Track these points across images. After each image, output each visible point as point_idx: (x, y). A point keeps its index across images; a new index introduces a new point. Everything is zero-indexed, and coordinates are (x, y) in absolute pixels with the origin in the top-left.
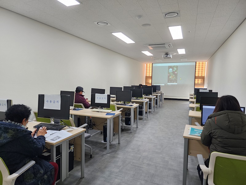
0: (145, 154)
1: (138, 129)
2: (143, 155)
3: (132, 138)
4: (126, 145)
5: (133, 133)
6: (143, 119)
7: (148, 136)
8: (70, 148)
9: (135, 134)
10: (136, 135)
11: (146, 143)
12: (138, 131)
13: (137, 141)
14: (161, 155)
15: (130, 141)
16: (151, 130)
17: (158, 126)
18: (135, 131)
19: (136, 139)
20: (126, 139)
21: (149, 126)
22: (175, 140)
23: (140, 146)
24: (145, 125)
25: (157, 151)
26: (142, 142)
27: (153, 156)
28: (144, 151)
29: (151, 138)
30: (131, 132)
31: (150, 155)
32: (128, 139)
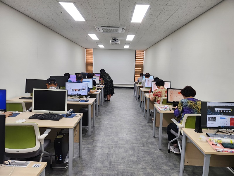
0: (121, 167)
1: (95, 129)
2: (120, 171)
3: (94, 144)
4: (91, 158)
5: (92, 136)
7: (111, 137)
10: (97, 138)
11: (114, 148)
12: (96, 132)
14: (140, 165)
15: (93, 150)
16: (111, 128)
17: (115, 121)
18: (93, 132)
20: (87, 148)
21: (106, 123)
22: (143, 139)
23: (108, 155)
24: (100, 121)
25: (132, 159)
26: (109, 148)
27: (132, 169)
28: (118, 163)
29: (116, 140)
30: (89, 135)
31: (128, 169)
32: (89, 146)
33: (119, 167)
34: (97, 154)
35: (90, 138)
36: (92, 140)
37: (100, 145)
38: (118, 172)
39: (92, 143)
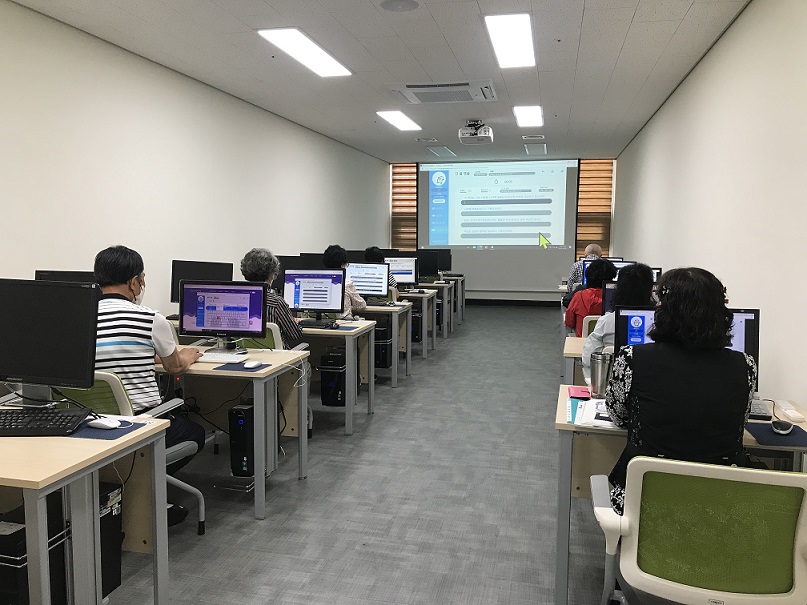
0: (409, 509)
1: (374, 419)
2: (402, 515)
3: (353, 454)
4: (332, 484)
5: (355, 436)
6: (390, 379)
7: (413, 443)
8: (104, 501)
9: (363, 437)
10: (368, 442)
12: (373, 428)
13: (372, 463)
14: (470, 509)
15: (346, 468)
16: (426, 419)
17: (451, 403)
18: (362, 431)
19: (367, 456)
20: (330, 461)
21: (416, 405)
22: (517, 452)
23: (385, 480)
24: (400, 401)
25: (453, 493)
26: (394, 465)
27: (441, 514)
28: (405, 500)
29: (426, 450)
30: (347, 432)
31: (428, 513)
32: (337, 458)
33: (406, 507)
34: (352, 476)
35: (348, 439)
36: (351, 446)
37: (371, 459)
38: (394, 518)
39: (350, 452)
